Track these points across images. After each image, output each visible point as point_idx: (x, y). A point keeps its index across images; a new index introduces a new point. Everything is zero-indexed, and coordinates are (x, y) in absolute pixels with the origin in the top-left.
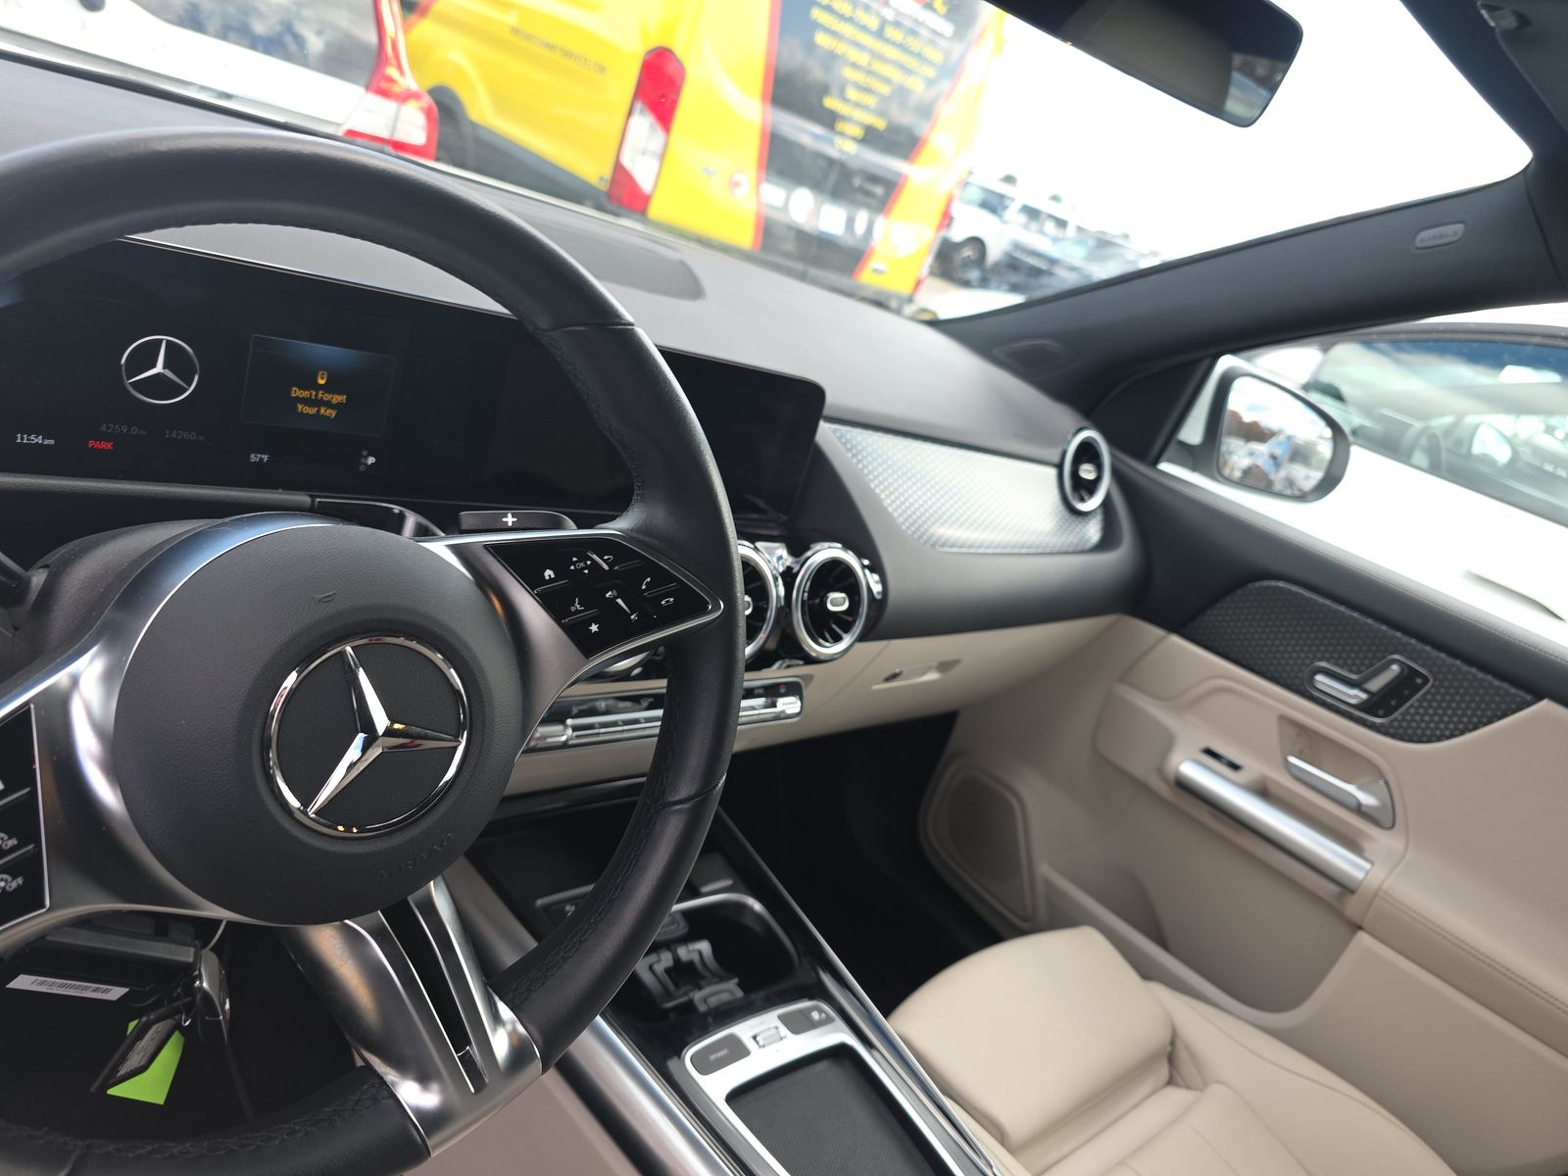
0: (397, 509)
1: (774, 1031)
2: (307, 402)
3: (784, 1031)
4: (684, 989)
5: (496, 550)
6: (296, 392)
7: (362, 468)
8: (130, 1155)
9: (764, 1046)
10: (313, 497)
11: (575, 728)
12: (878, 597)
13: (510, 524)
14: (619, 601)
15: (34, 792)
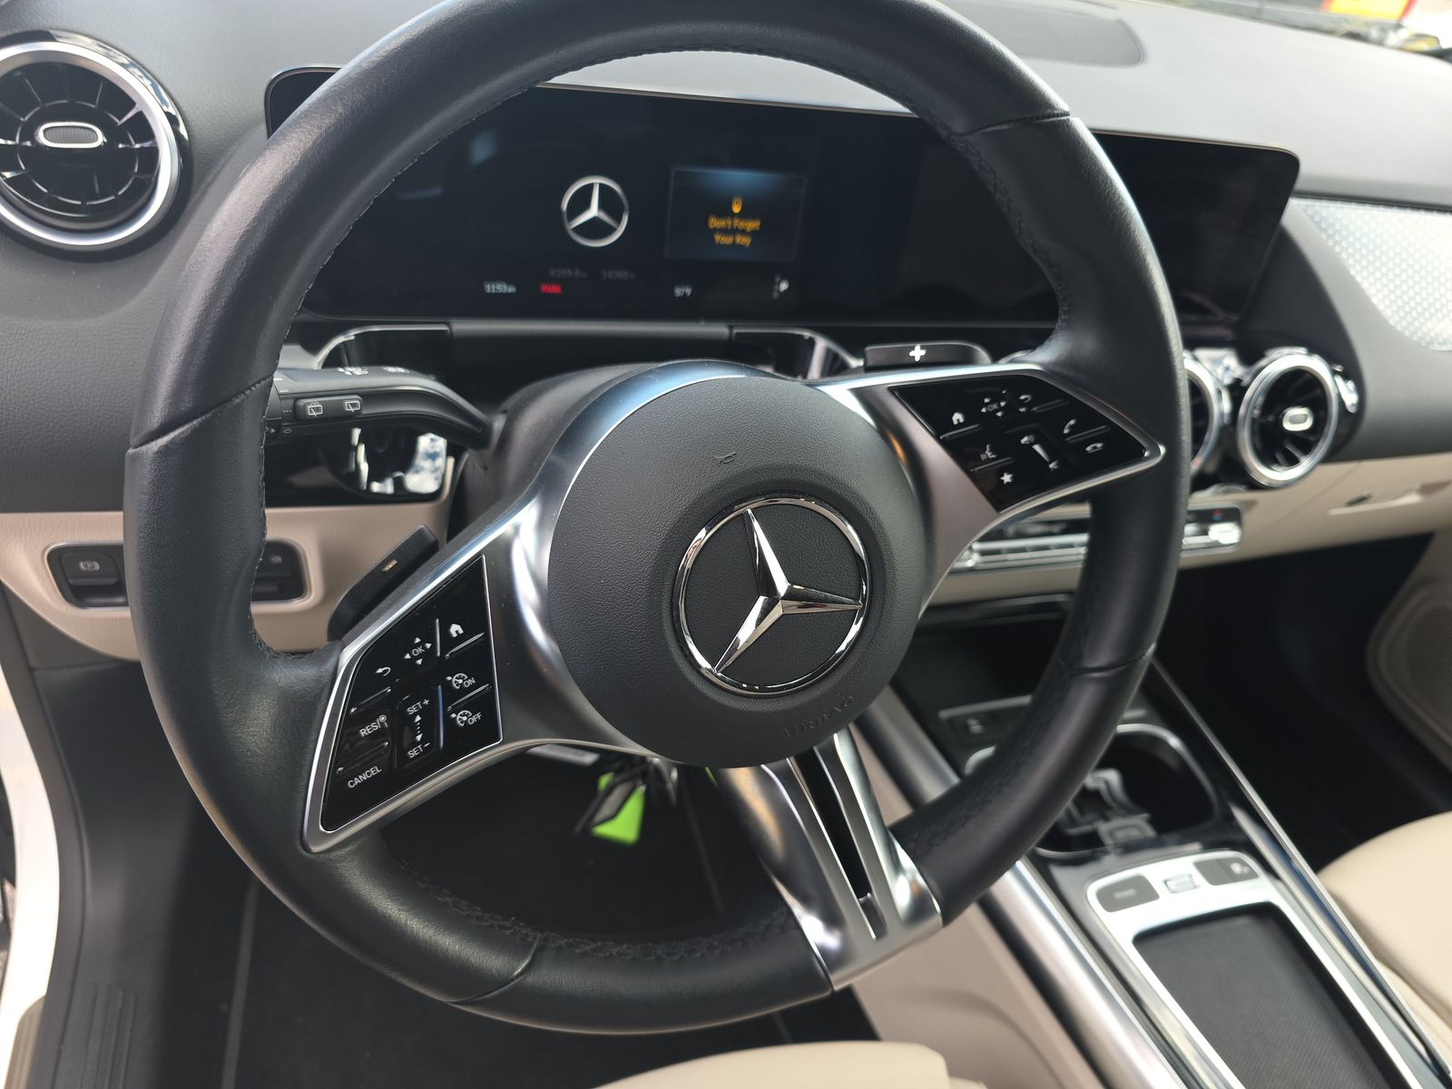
0: (807, 334)
1: (1187, 879)
2: (725, 231)
3: (1199, 878)
4: (1090, 817)
5: (903, 392)
6: (714, 223)
7: (775, 295)
8: (578, 951)
9: (1174, 892)
10: (731, 328)
11: (984, 553)
12: (1352, 410)
13: (917, 359)
14: (1037, 448)
15: (487, 636)
